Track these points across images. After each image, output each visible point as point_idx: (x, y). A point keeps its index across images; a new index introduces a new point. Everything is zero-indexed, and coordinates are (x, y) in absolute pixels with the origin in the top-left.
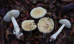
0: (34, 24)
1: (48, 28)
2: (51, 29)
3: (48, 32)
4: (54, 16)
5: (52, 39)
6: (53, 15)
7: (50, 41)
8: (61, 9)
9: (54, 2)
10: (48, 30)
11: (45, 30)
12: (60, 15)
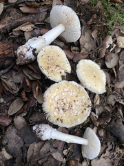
0: (63, 74)
1: (61, 111)
2: (62, 121)
3: (49, 116)
4: (97, 112)
5: (39, 132)
6: (96, 110)
7: (34, 128)
8: (115, 121)
9: (121, 102)
10: (55, 113)
11: (55, 106)
12: (102, 123)
